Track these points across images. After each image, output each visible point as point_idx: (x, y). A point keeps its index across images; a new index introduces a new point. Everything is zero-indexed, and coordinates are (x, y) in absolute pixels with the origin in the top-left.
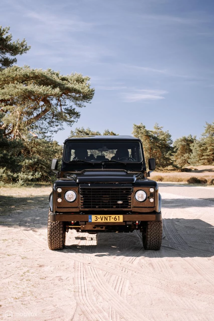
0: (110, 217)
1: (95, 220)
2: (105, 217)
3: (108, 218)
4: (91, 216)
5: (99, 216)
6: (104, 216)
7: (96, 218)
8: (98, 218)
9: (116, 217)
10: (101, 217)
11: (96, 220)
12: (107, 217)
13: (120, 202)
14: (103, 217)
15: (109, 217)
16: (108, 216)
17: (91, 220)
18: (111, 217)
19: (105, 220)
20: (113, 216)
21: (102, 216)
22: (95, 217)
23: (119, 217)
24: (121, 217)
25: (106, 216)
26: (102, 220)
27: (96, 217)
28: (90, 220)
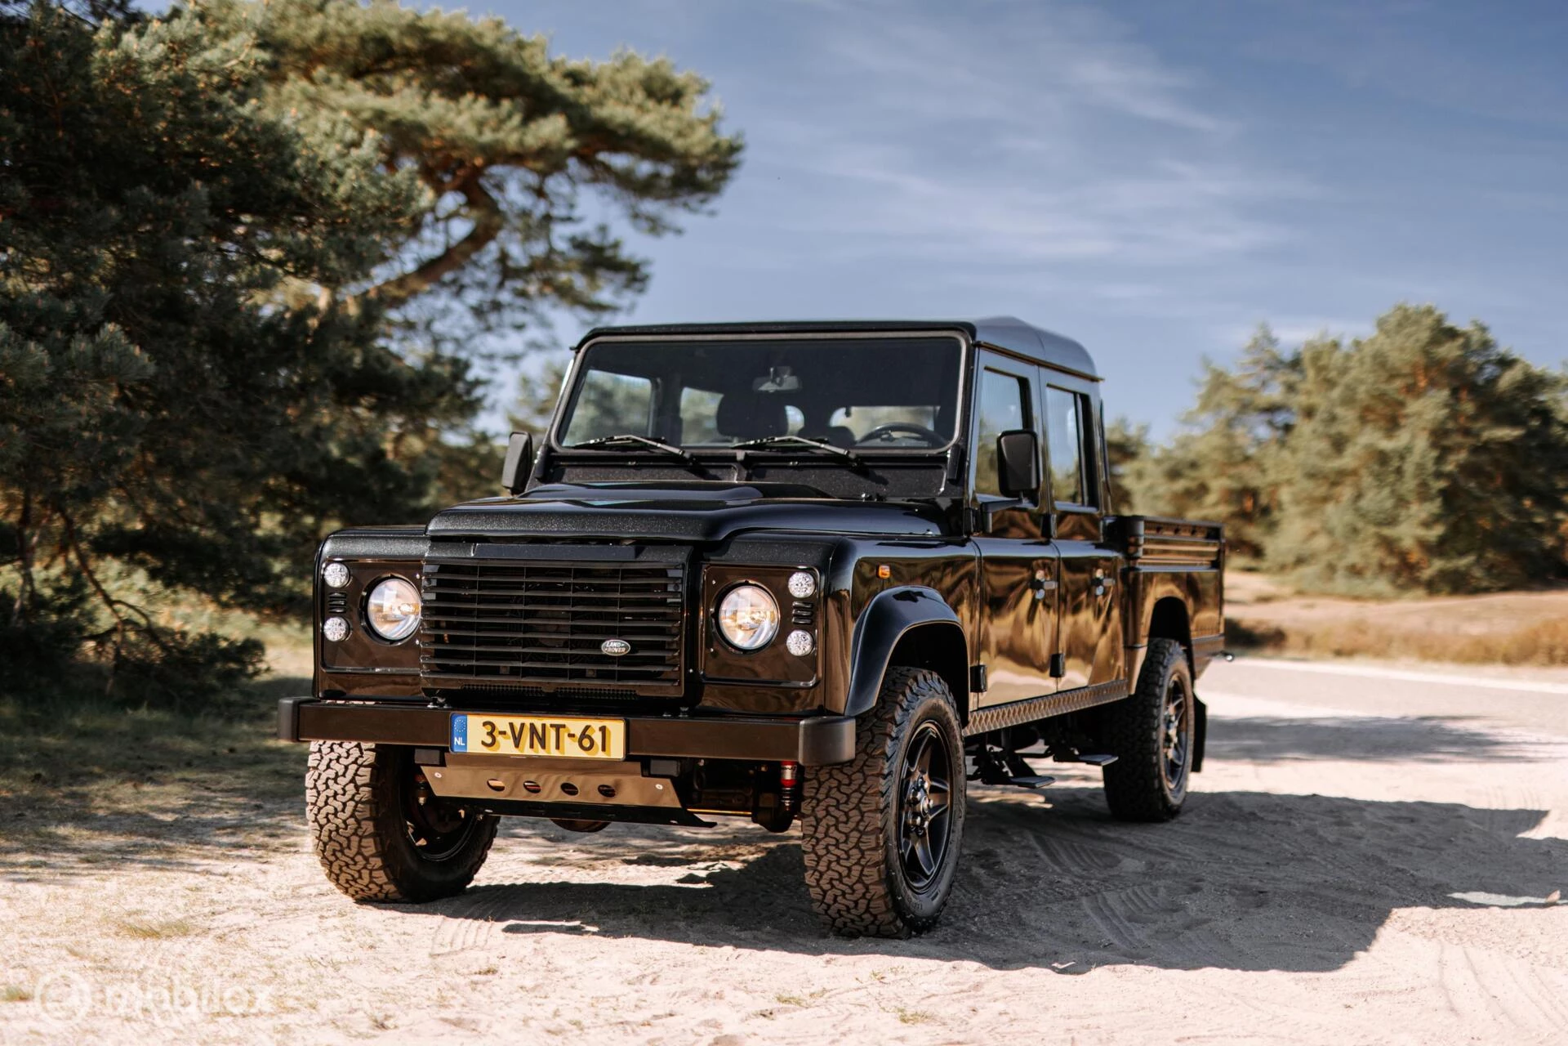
0: (558, 728)
1: (483, 743)
2: (532, 725)
3: (551, 735)
4: (466, 721)
5: (502, 722)
6: (528, 721)
7: (490, 734)
8: (495, 733)
9: (587, 728)
10: (511, 725)
11: (489, 740)
12: (544, 726)
13: (614, 646)
14: (523, 725)
15: (552, 726)
16: (548, 721)
17: (465, 741)
18: (564, 726)
19: (532, 746)
20: (576, 725)
21: (517, 721)
22: (485, 724)
23: (603, 729)
24: (616, 728)
25: (538, 722)
26: (517, 742)
27: (489, 729)
28: (458, 741)
